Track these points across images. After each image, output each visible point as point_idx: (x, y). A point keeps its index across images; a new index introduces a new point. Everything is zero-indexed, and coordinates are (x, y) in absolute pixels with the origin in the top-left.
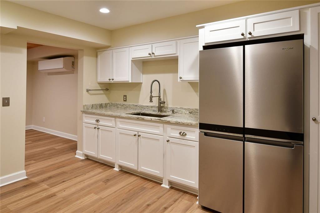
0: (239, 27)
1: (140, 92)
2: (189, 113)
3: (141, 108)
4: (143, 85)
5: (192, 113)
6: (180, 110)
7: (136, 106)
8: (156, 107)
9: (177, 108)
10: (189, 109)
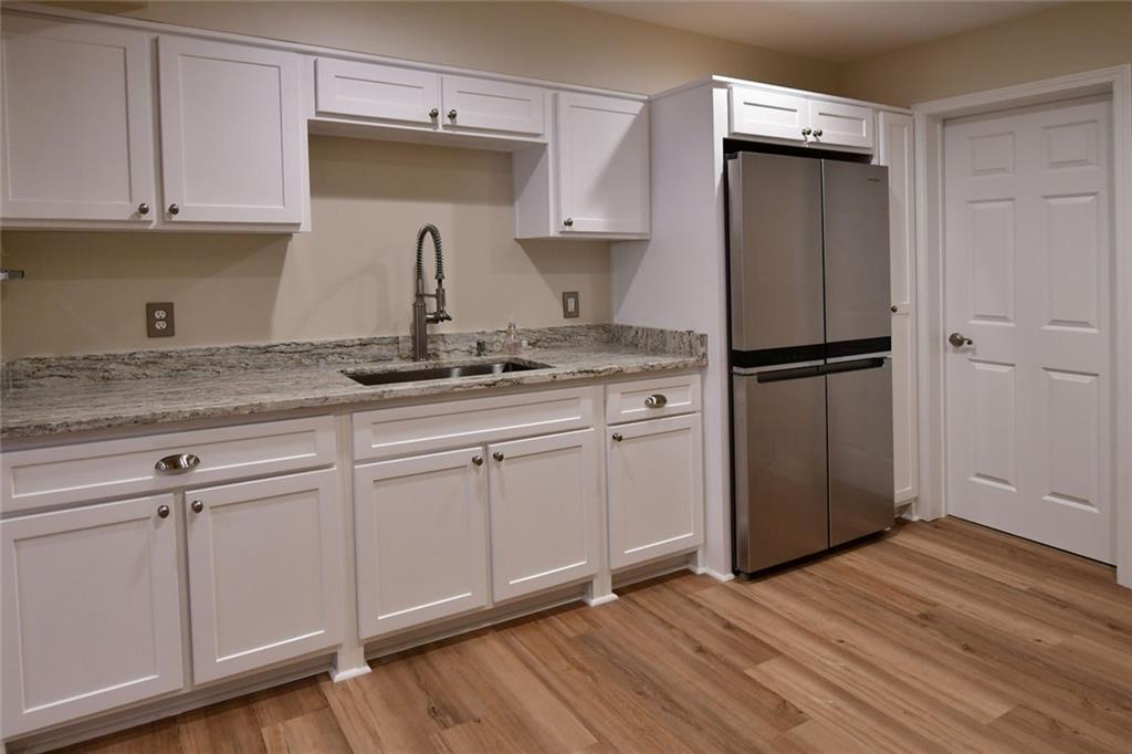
0: (795, 111)
1: (278, 281)
2: (529, 344)
3: (297, 356)
4: (295, 245)
5: (539, 344)
6: (495, 338)
7: (266, 350)
8: (385, 341)
9: (483, 333)
10: (529, 331)
